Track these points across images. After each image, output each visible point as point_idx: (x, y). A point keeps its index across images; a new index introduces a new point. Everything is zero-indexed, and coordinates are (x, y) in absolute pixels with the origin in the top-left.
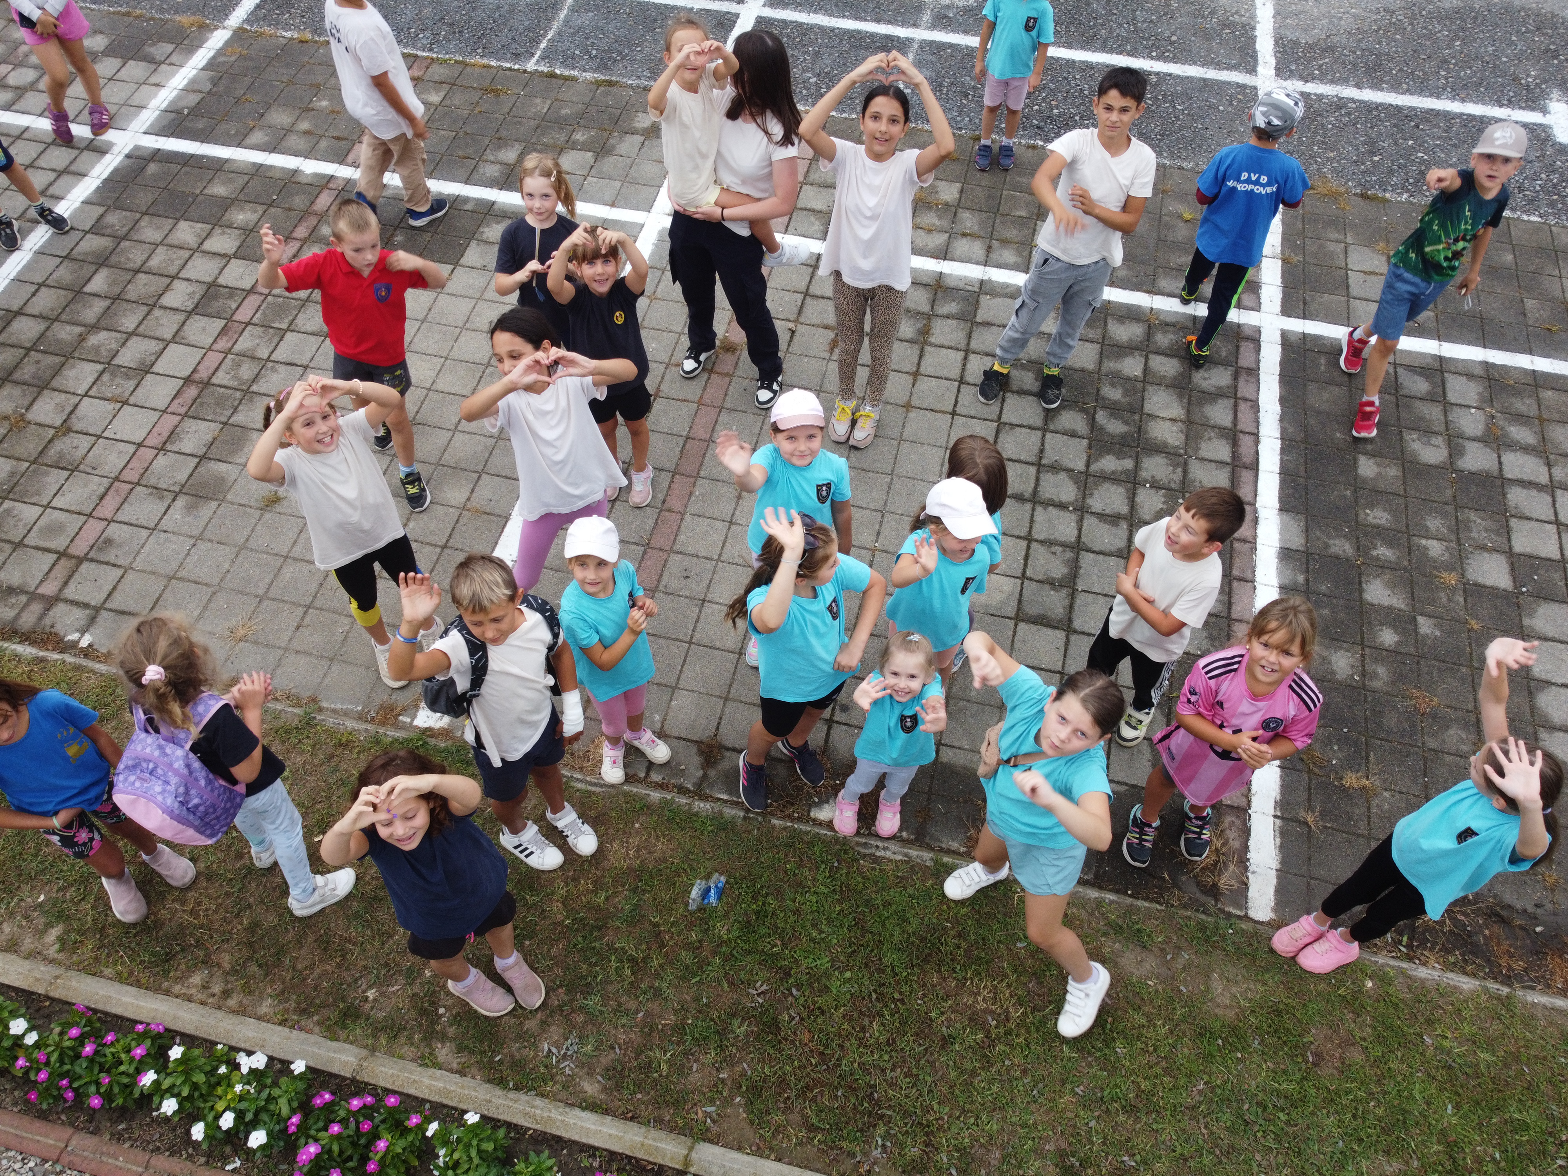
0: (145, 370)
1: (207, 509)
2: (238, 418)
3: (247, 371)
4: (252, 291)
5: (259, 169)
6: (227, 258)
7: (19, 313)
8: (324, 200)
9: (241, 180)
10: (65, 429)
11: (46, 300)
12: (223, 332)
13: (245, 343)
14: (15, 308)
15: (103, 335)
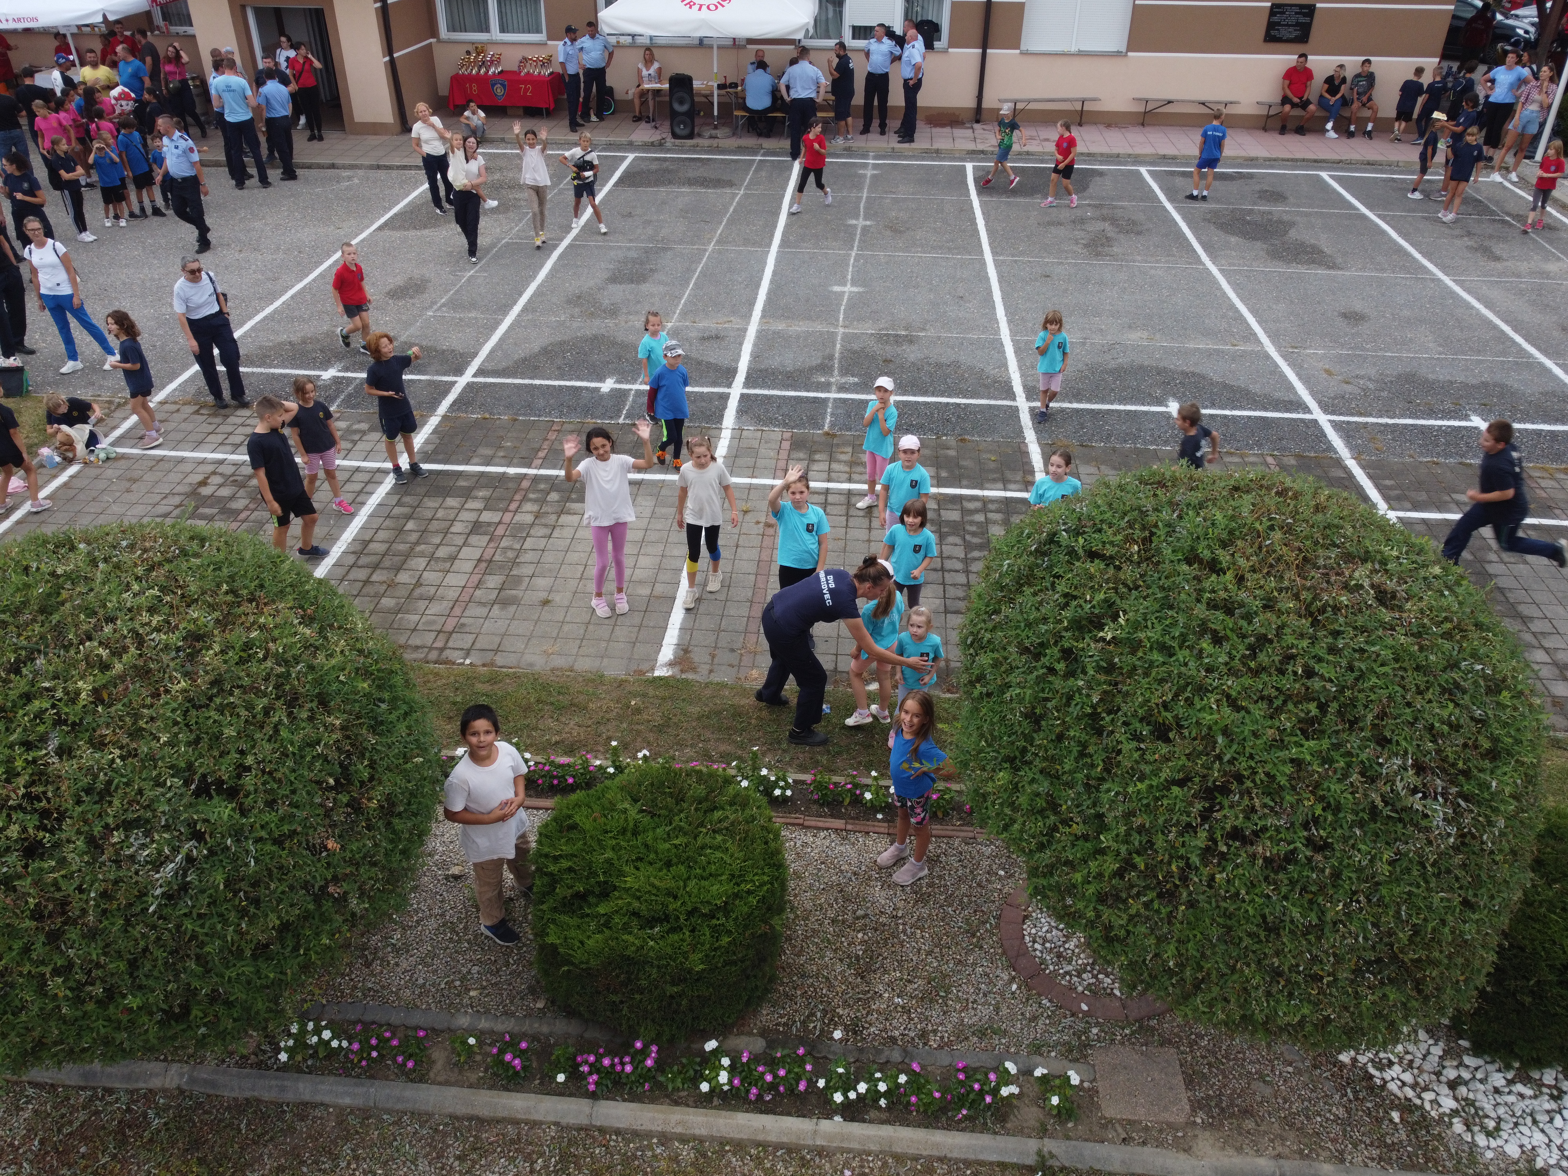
0: (453, 558)
1: (512, 609)
2: (514, 572)
3: (511, 554)
4: (500, 523)
5: (482, 474)
6: (480, 511)
7: (371, 541)
8: (525, 484)
9: (475, 479)
10: (418, 584)
11: (382, 535)
12: (490, 540)
13: (503, 544)
14: (367, 538)
15: (423, 547)
